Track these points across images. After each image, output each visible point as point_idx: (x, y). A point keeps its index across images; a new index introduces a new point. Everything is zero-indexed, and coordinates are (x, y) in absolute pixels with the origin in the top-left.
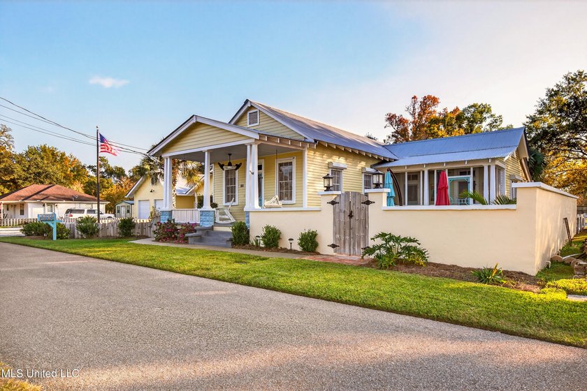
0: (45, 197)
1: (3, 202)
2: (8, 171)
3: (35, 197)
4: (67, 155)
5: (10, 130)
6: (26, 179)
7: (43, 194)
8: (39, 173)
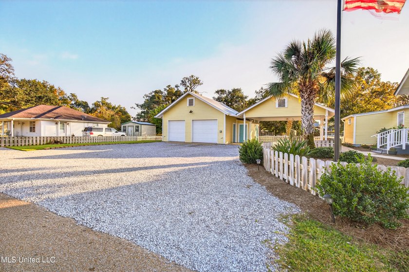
0: (56, 115)
1: (14, 119)
2: (10, 93)
3: (48, 115)
4: (56, 87)
5: (11, 60)
6: (27, 101)
7: (54, 113)
8: (40, 97)
